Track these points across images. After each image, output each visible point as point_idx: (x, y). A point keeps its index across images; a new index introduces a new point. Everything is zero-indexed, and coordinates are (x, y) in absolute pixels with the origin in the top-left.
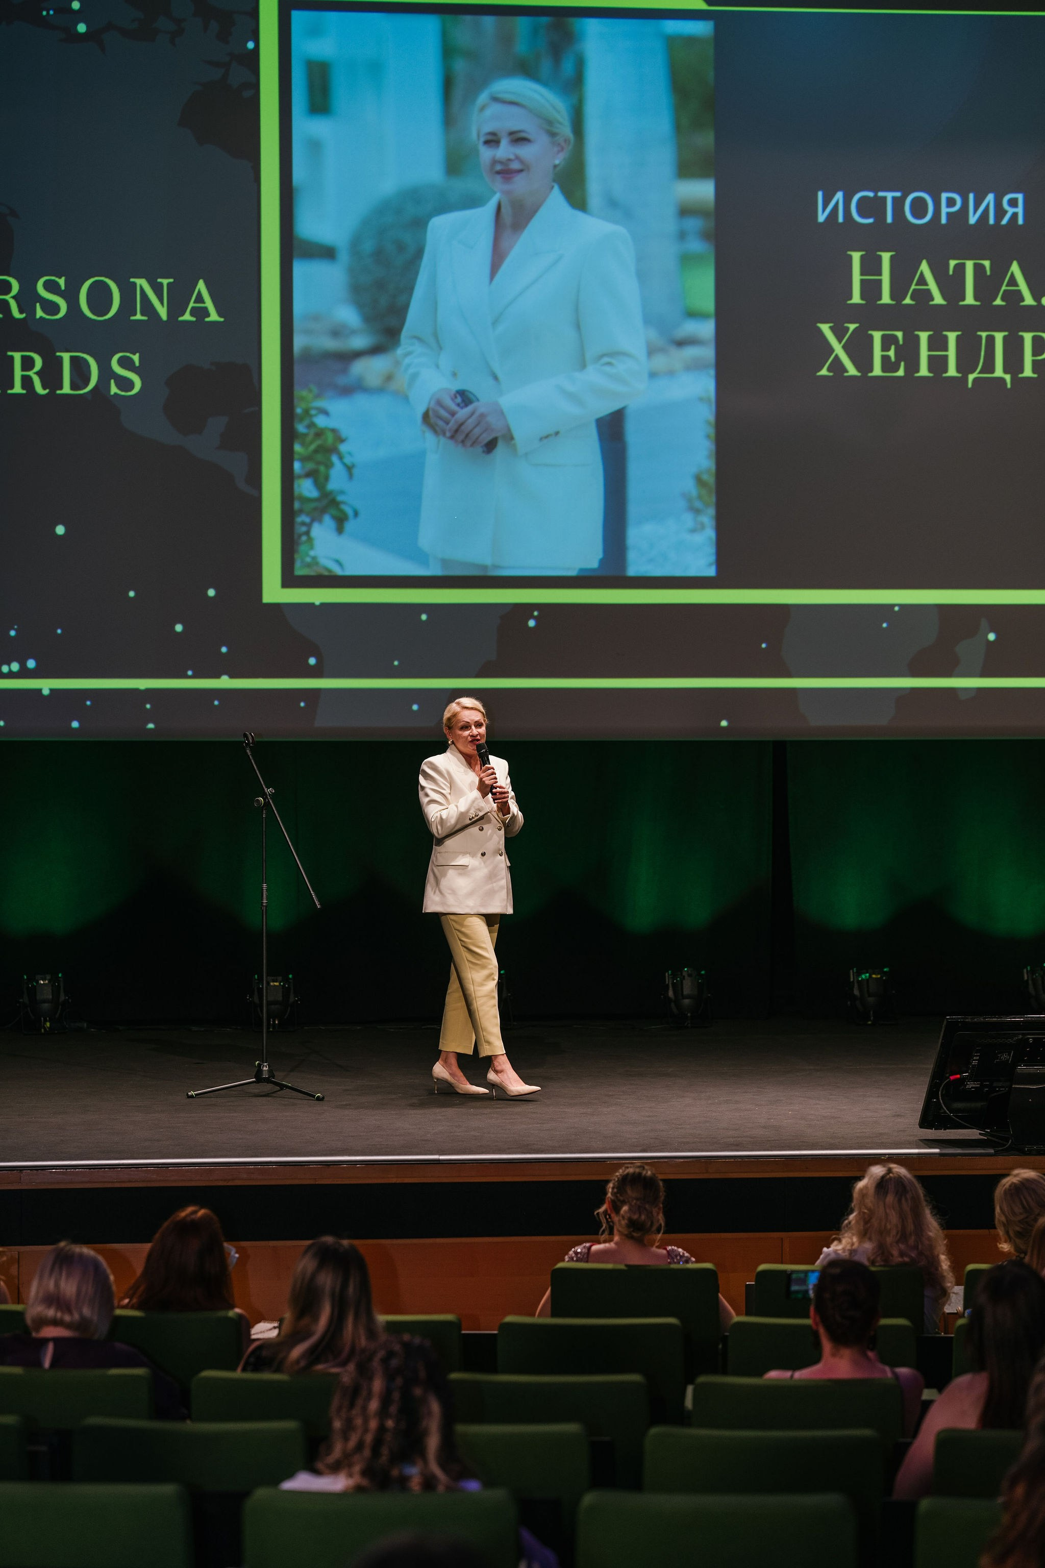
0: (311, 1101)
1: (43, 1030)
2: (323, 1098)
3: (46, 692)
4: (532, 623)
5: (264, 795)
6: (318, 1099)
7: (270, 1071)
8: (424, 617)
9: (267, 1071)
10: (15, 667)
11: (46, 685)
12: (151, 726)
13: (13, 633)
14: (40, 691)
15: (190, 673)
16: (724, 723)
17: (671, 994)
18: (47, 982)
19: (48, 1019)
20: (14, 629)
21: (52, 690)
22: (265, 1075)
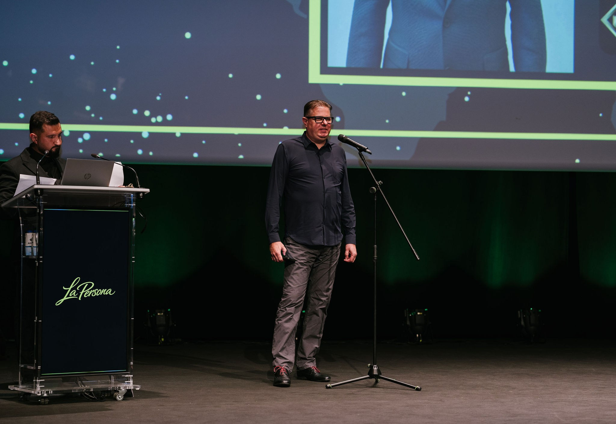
0: (412, 391)
1: (159, 343)
2: (421, 389)
3: (178, 135)
4: (467, 99)
5: (376, 185)
6: (417, 389)
7: (379, 371)
8: (404, 94)
9: (377, 371)
10: (160, 119)
11: (178, 131)
12: (241, 157)
13: (158, 98)
14: (174, 134)
15: (265, 125)
16: (577, 161)
17: (523, 323)
18: (162, 314)
19: (163, 336)
20: (158, 95)
21: (182, 134)
22: (375, 373)
